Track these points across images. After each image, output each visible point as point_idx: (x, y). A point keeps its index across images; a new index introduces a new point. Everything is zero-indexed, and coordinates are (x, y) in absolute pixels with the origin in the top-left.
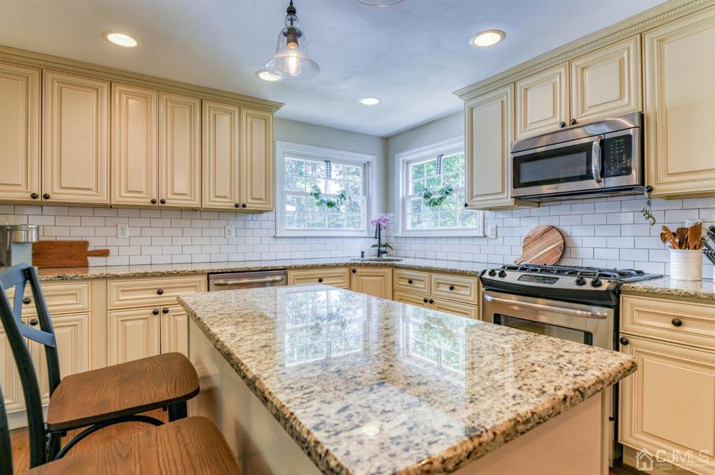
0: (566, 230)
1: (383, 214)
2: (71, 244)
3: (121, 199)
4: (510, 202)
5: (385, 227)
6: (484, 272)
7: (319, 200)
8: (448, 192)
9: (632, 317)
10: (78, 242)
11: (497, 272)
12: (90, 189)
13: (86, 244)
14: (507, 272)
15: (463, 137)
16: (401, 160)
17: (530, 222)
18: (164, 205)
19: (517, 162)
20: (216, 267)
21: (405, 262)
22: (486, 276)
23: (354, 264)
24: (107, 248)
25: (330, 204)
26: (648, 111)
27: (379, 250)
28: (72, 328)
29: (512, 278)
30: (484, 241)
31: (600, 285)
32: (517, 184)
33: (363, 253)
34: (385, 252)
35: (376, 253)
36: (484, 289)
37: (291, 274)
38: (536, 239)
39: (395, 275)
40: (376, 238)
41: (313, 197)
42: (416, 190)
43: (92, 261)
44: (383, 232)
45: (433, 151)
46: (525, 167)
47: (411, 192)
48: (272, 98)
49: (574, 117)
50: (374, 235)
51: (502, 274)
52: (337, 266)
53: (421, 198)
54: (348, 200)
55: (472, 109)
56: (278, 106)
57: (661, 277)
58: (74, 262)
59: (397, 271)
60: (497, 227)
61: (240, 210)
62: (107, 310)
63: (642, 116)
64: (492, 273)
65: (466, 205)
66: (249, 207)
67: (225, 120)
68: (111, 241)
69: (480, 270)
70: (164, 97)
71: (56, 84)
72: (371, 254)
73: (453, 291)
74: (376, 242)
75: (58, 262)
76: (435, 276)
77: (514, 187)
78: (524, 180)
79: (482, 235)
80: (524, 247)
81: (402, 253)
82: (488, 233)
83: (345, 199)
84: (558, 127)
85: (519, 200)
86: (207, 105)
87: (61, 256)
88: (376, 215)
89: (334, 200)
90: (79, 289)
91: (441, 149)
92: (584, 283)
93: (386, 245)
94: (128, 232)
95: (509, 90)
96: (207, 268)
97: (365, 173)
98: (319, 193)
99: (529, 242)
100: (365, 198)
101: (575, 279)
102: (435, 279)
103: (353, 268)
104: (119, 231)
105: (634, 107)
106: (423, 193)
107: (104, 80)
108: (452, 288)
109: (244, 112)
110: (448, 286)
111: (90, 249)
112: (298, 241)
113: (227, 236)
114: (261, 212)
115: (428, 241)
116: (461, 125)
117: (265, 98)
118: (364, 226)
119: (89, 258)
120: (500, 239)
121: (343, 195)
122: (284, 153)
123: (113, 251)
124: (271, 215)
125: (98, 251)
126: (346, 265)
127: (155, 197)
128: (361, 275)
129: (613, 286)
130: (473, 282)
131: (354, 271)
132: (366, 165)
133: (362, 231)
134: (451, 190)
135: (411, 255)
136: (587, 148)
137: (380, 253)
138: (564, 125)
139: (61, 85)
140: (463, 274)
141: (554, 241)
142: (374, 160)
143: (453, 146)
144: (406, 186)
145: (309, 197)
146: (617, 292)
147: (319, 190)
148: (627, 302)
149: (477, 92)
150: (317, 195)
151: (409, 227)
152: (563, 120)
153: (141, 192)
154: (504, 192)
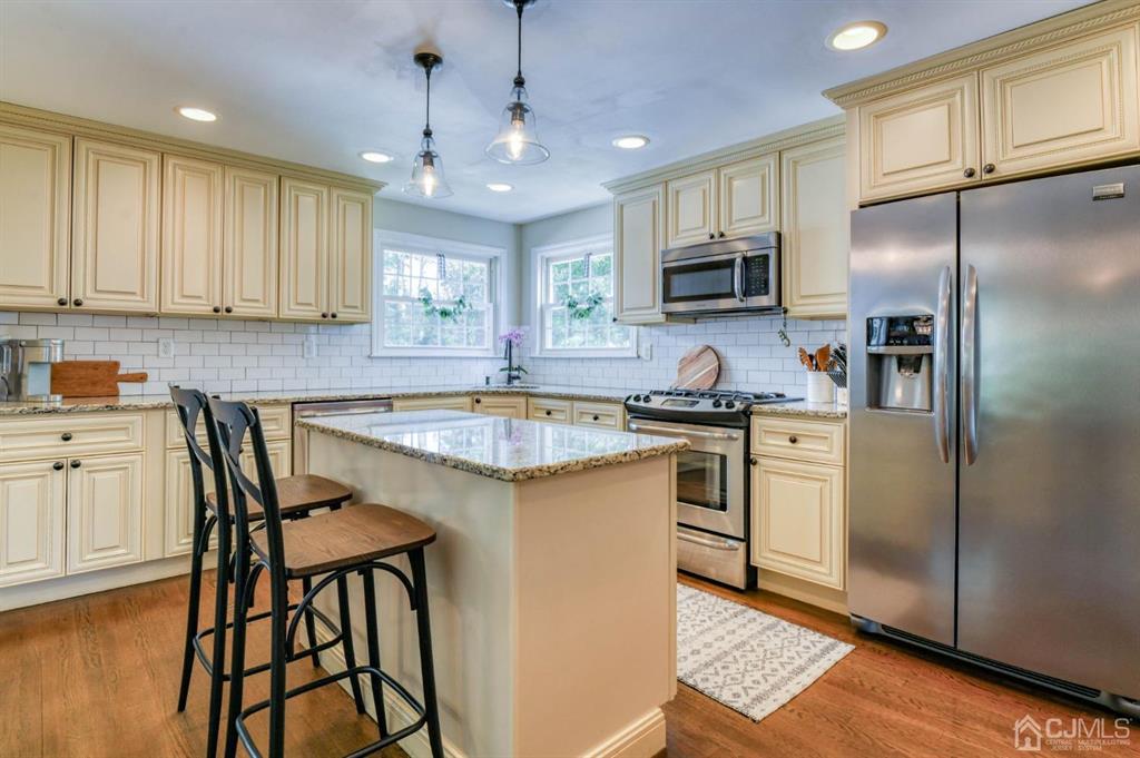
0: (722, 350)
1: (515, 328)
2: (96, 366)
3: (173, 307)
4: (662, 318)
5: (518, 345)
6: (628, 398)
7: (429, 308)
8: (597, 301)
9: (760, 437)
10: (105, 363)
11: (642, 397)
12: (134, 293)
13: (116, 365)
14: (652, 397)
15: (612, 235)
16: (539, 258)
17: (687, 340)
18: (231, 314)
19: (667, 273)
20: (303, 396)
21: (542, 389)
22: (631, 402)
23: (477, 393)
24: (144, 371)
25: (444, 313)
26: (785, 232)
27: (509, 375)
28: (121, 472)
29: (657, 403)
30: (636, 363)
31: (733, 406)
32: (667, 298)
33: (488, 378)
34: (518, 378)
35: (506, 379)
36: (628, 417)
37: (397, 404)
39: (530, 406)
40: (506, 359)
41: (422, 304)
42: (558, 298)
43: (124, 388)
44: (515, 351)
45: (578, 249)
46: (676, 280)
47: (551, 301)
48: (372, 176)
49: (722, 230)
50: (503, 355)
51: (647, 399)
52: (457, 394)
53: (565, 308)
54: (468, 308)
55: (622, 206)
56: (378, 186)
57: (802, 400)
58: (99, 390)
59: (532, 400)
60: (651, 346)
61: (329, 319)
62: (166, 449)
63: (779, 236)
64: (637, 398)
65: (615, 320)
66: (340, 317)
67: (308, 201)
68: (150, 362)
69: (625, 396)
70: (231, 173)
71: (91, 156)
72: (498, 382)
73: (597, 421)
74: (505, 364)
75: (78, 390)
76: (577, 404)
77: (664, 301)
78: (674, 294)
79: (635, 355)
80: (680, 370)
81: (540, 379)
82: (643, 354)
83: (464, 306)
84: (706, 239)
85: (669, 315)
86: (287, 184)
87: (83, 381)
88: (505, 329)
89: (450, 308)
90: (132, 423)
91: (590, 247)
92: (720, 405)
93: (519, 369)
94: (173, 350)
95: (660, 189)
96: (292, 396)
97: (491, 271)
98: (430, 298)
99: (685, 363)
100: (491, 306)
101: (712, 401)
102: (577, 409)
103: (476, 398)
104: (161, 348)
105: (773, 226)
106: (567, 301)
107: (154, 151)
108: (596, 418)
109: (335, 193)
110: (592, 417)
111: (120, 372)
112: (400, 363)
113: (306, 356)
114: (352, 324)
115: (573, 364)
116: (610, 218)
117: (364, 176)
118: (488, 342)
119: (119, 384)
120: (655, 360)
121: (461, 301)
122: (382, 244)
123: (152, 375)
124: (366, 327)
125: (133, 375)
126: (467, 394)
127: (218, 304)
128: (487, 407)
129: (742, 407)
130: (619, 410)
131: (478, 401)
132: (492, 262)
133: (487, 350)
134: (600, 299)
135: (551, 380)
136: (730, 264)
137: (510, 379)
138: (712, 237)
139: (98, 157)
140: (608, 400)
141: (710, 363)
142: (503, 254)
143: (601, 246)
144: (545, 292)
145: (416, 304)
146: (747, 413)
147: (429, 295)
148: (756, 422)
149: (628, 187)
150: (426, 301)
151: (549, 345)
152: (712, 232)
153: (199, 297)
154: (654, 306)
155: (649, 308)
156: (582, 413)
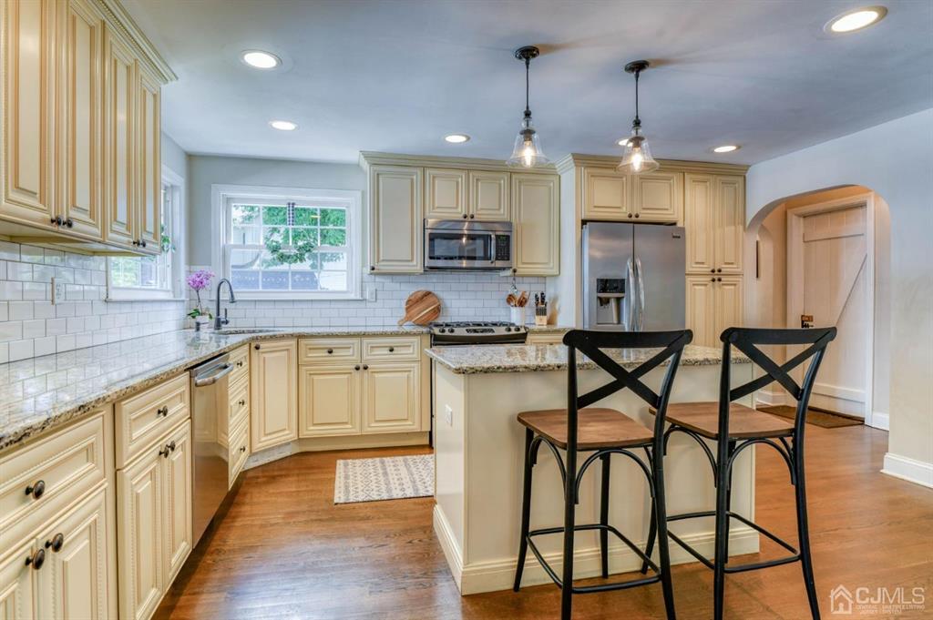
19: (433, 238)
26: (514, 222)
30: (362, 305)
38: (417, 301)
45: (275, 196)
49: (472, 213)
60: (376, 290)
73: (394, 352)
79: (359, 298)
80: (407, 309)
82: (367, 296)
84: (460, 217)
95: (418, 171)
99: (411, 304)
102: (369, 344)
105: (506, 217)
108: (392, 350)
110: (388, 349)
120: (380, 301)
130: (422, 340)
138: (465, 216)
152: (464, 213)
154: (412, 260)
155: (408, 261)
156: (372, 347)
